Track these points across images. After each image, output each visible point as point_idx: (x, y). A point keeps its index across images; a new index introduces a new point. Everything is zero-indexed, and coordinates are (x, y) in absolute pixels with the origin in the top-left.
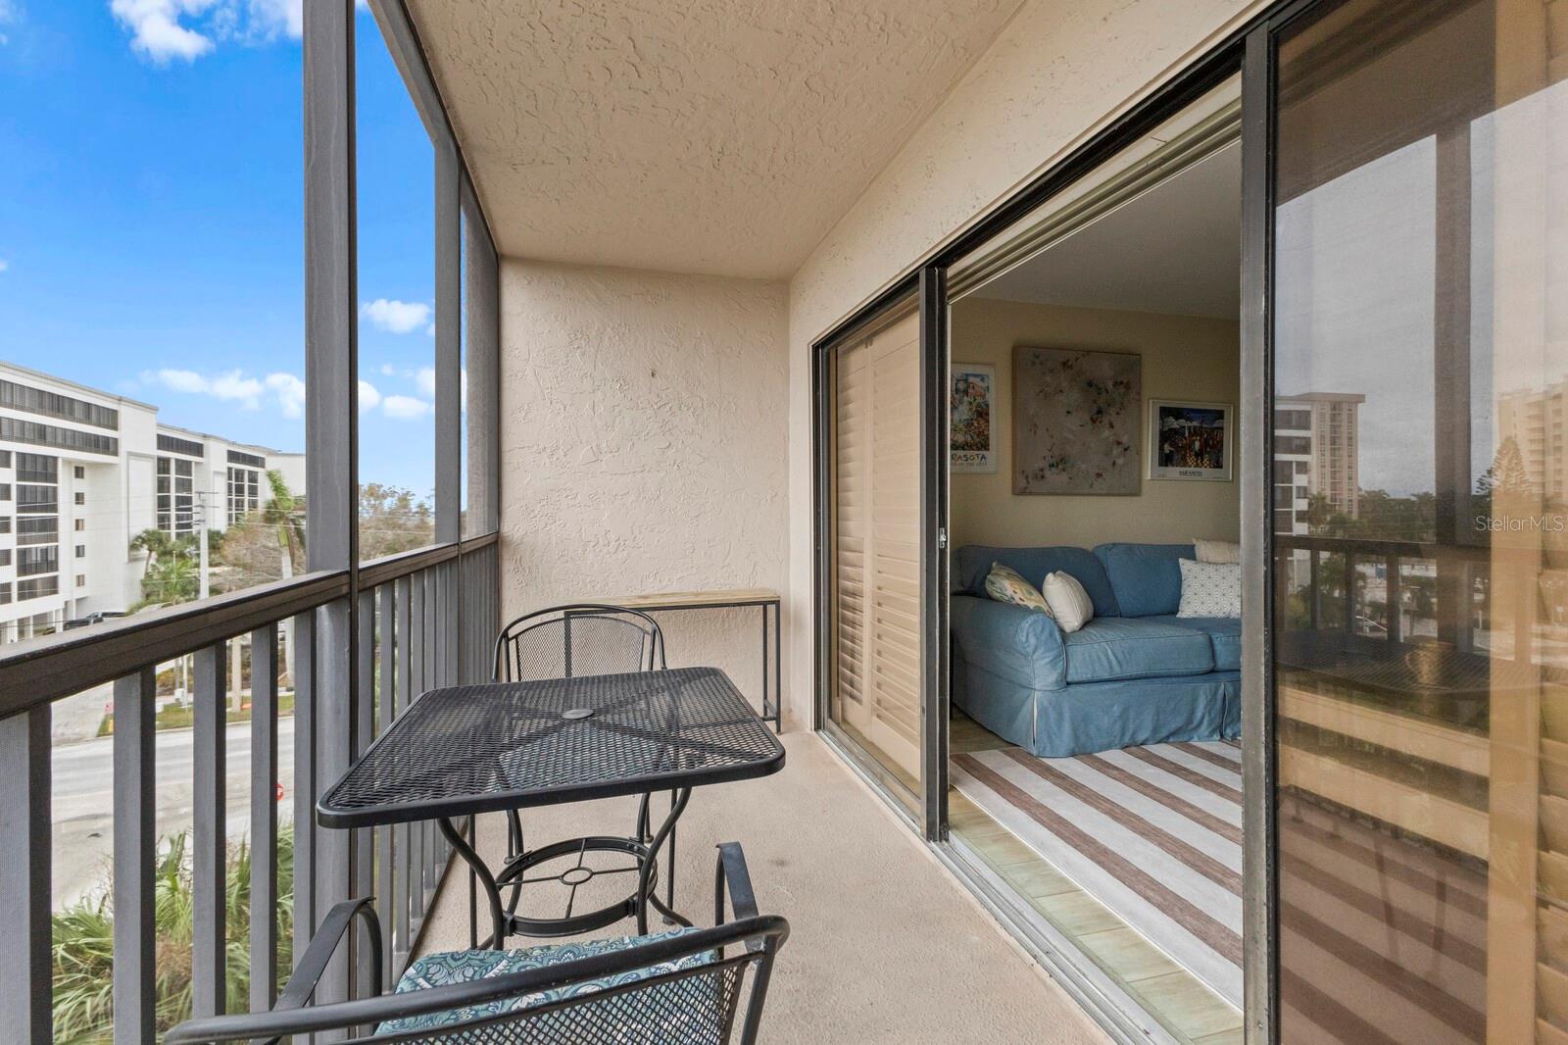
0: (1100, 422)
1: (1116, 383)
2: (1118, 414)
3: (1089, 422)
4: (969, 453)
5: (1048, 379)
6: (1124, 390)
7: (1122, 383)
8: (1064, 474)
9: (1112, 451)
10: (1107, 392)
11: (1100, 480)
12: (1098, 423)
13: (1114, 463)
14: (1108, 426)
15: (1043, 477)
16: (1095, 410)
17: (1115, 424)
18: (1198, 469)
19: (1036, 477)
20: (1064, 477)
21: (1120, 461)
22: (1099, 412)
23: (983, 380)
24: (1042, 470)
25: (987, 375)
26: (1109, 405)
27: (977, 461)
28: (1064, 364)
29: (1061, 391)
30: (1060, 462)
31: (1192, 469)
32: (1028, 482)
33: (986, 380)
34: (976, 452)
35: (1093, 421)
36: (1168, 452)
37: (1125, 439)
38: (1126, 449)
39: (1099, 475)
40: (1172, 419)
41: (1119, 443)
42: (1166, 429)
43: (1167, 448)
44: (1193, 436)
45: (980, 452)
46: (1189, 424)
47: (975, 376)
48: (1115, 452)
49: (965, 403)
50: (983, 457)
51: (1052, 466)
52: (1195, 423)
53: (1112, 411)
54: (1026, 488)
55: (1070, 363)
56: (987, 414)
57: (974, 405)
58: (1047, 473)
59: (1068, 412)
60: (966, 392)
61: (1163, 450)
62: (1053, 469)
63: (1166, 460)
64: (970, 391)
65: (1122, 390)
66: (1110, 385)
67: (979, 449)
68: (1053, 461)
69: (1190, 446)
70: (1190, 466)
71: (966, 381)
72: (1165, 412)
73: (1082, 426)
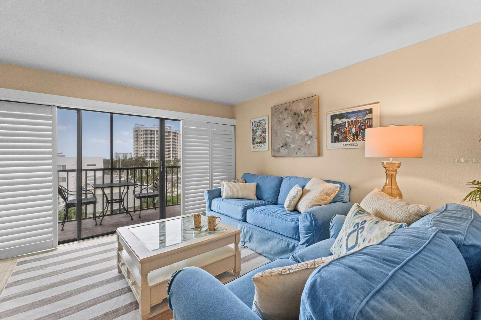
0: (299, 128)
1: (305, 110)
2: (307, 123)
3: (295, 129)
4: (261, 145)
5: (280, 116)
6: (309, 112)
7: (308, 110)
8: (287, 149)
9: (304, 139)
10: (302, 115)
11: (300, 151)
12: (298, 129)
13: (306, 144)
14: (303, 128)
15: (279, 151)
16: (297, 123)
17: (306, 127)
18: (354, 142)
19: (277, 151)
20: (286, 150)
21: (309, 143)
22: (299, 124)
23: (264, 121)
24: (279, 148)
25: (265, 119)
26: (303, 120)
27: (263, 147)
28: (285, 109)
29: (285, 119)
30: (285, 145)
31: (351, 142)
32: (275, 153)
33: (265, 121)
34: (263, 144)
35: (297, 128)
36: (336, 135)
37: (310, 133)
38: (311, 137)
39: (299, 149)
40: (337, 120)
41: (307, 135)
42: (334, 125)
43: (335, 134)
44: (351, 126)
45: (264, 144)
46: (348, 120)
47: (262, 120)
48: (306, 139)
49: (260, 129)
50: (265, 146)
51: (282, 147)
52: (352, 119)
53: (304, 122)
54: (274, 155)
55: (287, 108)
56: (265, 132)
57: (262, 129)
58: (281, 149)
59: (287, 126)
60: (260, 126)
61: (333, 135)
62: (283, 148)
63: (336, 140)
64: (261, 125)
65: (308, 113)
66: (303, 112)
67: (263, 143)
68: (283, 145)
69: (350, 131)
70: (350, 141)
71: (260, 122)
72: (333, 117)
73: (292, 131)
